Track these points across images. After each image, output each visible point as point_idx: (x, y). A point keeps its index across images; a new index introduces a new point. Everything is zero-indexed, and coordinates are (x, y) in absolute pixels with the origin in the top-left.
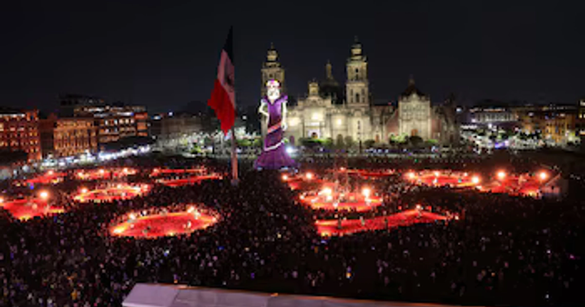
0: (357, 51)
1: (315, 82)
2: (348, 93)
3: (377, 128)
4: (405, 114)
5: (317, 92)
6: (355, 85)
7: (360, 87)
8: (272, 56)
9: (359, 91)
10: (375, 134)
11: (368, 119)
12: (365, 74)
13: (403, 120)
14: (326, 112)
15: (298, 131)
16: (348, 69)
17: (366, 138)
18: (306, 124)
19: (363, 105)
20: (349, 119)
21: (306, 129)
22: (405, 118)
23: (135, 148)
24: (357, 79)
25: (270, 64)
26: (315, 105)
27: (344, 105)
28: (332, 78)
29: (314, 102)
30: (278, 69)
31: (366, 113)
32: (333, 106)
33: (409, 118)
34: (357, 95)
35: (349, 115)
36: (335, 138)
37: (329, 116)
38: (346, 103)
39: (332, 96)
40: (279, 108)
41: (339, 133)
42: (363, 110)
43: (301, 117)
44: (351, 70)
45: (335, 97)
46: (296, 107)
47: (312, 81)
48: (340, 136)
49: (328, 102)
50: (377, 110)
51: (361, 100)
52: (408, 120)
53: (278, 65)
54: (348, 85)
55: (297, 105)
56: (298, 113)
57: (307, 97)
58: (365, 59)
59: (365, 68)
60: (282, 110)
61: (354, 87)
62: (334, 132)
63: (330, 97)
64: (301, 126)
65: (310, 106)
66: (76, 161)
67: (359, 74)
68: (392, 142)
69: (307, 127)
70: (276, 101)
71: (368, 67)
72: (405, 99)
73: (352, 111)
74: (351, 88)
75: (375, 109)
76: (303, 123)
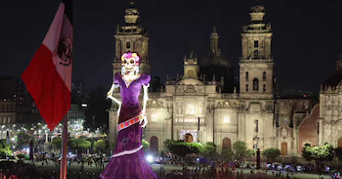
0: (258, 16)
1: (193, 58)
2: (242, 76)
3: (284, 133)
4: (330, 112)
5: (195, 74)
6: (252, 66)
7: (260, 69)
8: (132, 18)
9: (259, 75)
10: (281, 140)
11: (270, 118)
12: (268, 50)
13: (324, 123)
14: (207, 103)
15: (164, 130)
16: (244, 41)
17: (265, 146)
18: (176, 120)
19: (263, 96)
20: (241, 117)
21: (176, 127)
22: (328, 119)
24: (257, 57)
25: (127, 28)
26: (191, 92)
27: (235, 95)
28: (218, 53)
29: (190, 87)
30: (140, 36)
31: (268, 108)
32: (219, 95)
33: (335, 119)
34: (256, 80)
35: (241, 109)
36: (219, 143)
37: (211, 110)
38: (238, 92)
39: (218, 80)
40: (138, 94)
41: (224, 136)
42: (264, 103)
43: (171, 108)
44: (248, 42)
45: (222, 83)
46: (162, 94)
47: (188, 58)
48: (226, 142)
49: (211, 89)
50: (286, 104)
51: (261, 88)
52: (333, 123)
53: (139, 30)
54: (242, 65)
55: (164, 91)
56: (165, 102)
57: (180, 80)
58: (269, 28)
59: (269, 41)
60: (141, 97)
61: (250, 68)
62: (218, 134)
63: (214, 83)
64: (170, 122)
65: (183, 95)
67: (259, 49)
68: (307, 155)
69: (178, 124)
70: (134, 82)
71: (273, 38)
72: (329, 90)
73: (247, 103)
74: (246, 70)
75: (281, 103)
76: (172, 118)
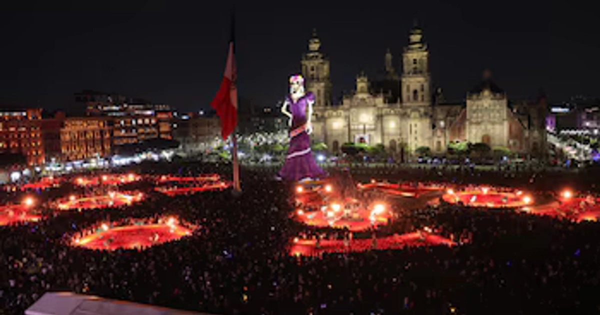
0: (416, 38)
1: (364, 75)
2: (404, 89)
3: (439, 133)
4: (475, 115)
5: (366, 89)
6: (412, 80)
7: (419, 82)
8: (315, 46)
9: (418, 87)
10: (436, 140)
11: (427, 122)
12: (425, 65)
13: (471, 123)
14: (376, 113)
15: (343, 134)
16: (405, 60)
17: (422, 143)
18: (352, 127)
19: (421, 104)
20: (404, 123)
21: (353, 133)
22: (473, 120)
23: (155, 153)
24: (416, 72)
25: (312, 55)
26: (363, 104)
27: (398, 105)
28: (392, 71)
29: (363, 100)
30: (321, 61)
31: (426, 114)
32: (387, 105)
33: (479, 120)
34: (415, 92)
35: (404, 116)
36: (387, 144)
37: (380, 118)
38: (401, 102)
39: (385, 92)
41: (391, 138)
42: (422, 110)
43: (347, 118)
44: (408, 60)
45: (390, 95)
46: (341, 107)
47: (360, 76)
48: (393, 142)
49: (379, 101)
50: (442, 110)
51: (420, 98)
52: (478, 123)
53: (320, 56)
54: (404, 80)
55: (342, 103)
56: (343, 113)
57: (354, 94)
58: (425, 47)
59: (425, 58)
61: (411, 82)
62: (386, 137)
63: (382, 95)
64: (347, 129)
65: (357, 106)
66: (85, 165)
67: (418, 66)
68: (450, 150)
69: (354, 130)
71: (429, 57)
72: (475, 97)
73: (409, 111)
74: (407, 83)
75: (438, 109)
76: (349, 125)
